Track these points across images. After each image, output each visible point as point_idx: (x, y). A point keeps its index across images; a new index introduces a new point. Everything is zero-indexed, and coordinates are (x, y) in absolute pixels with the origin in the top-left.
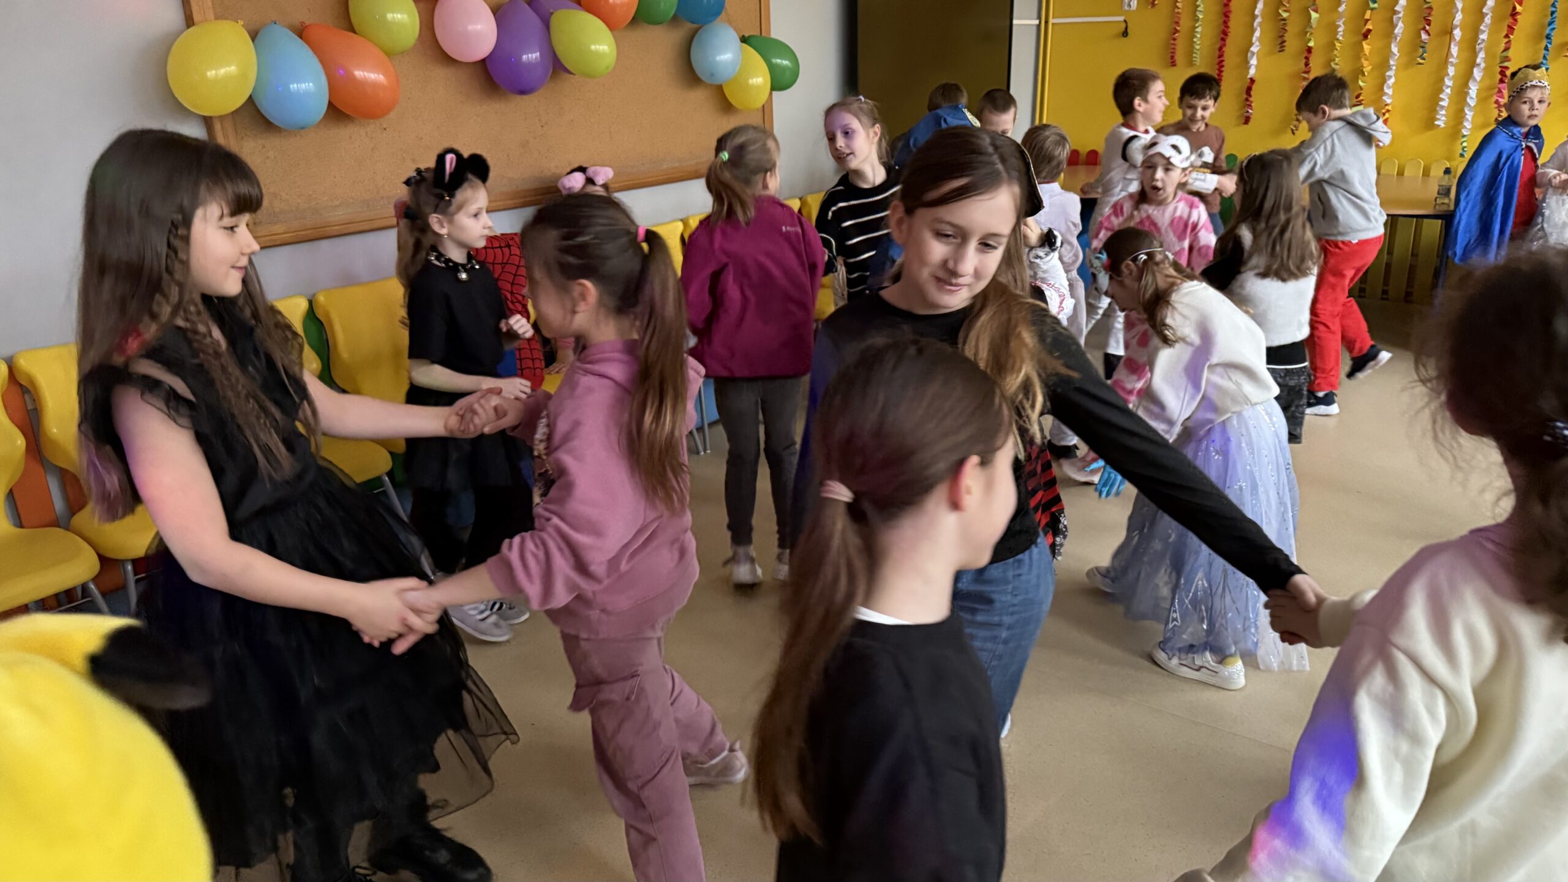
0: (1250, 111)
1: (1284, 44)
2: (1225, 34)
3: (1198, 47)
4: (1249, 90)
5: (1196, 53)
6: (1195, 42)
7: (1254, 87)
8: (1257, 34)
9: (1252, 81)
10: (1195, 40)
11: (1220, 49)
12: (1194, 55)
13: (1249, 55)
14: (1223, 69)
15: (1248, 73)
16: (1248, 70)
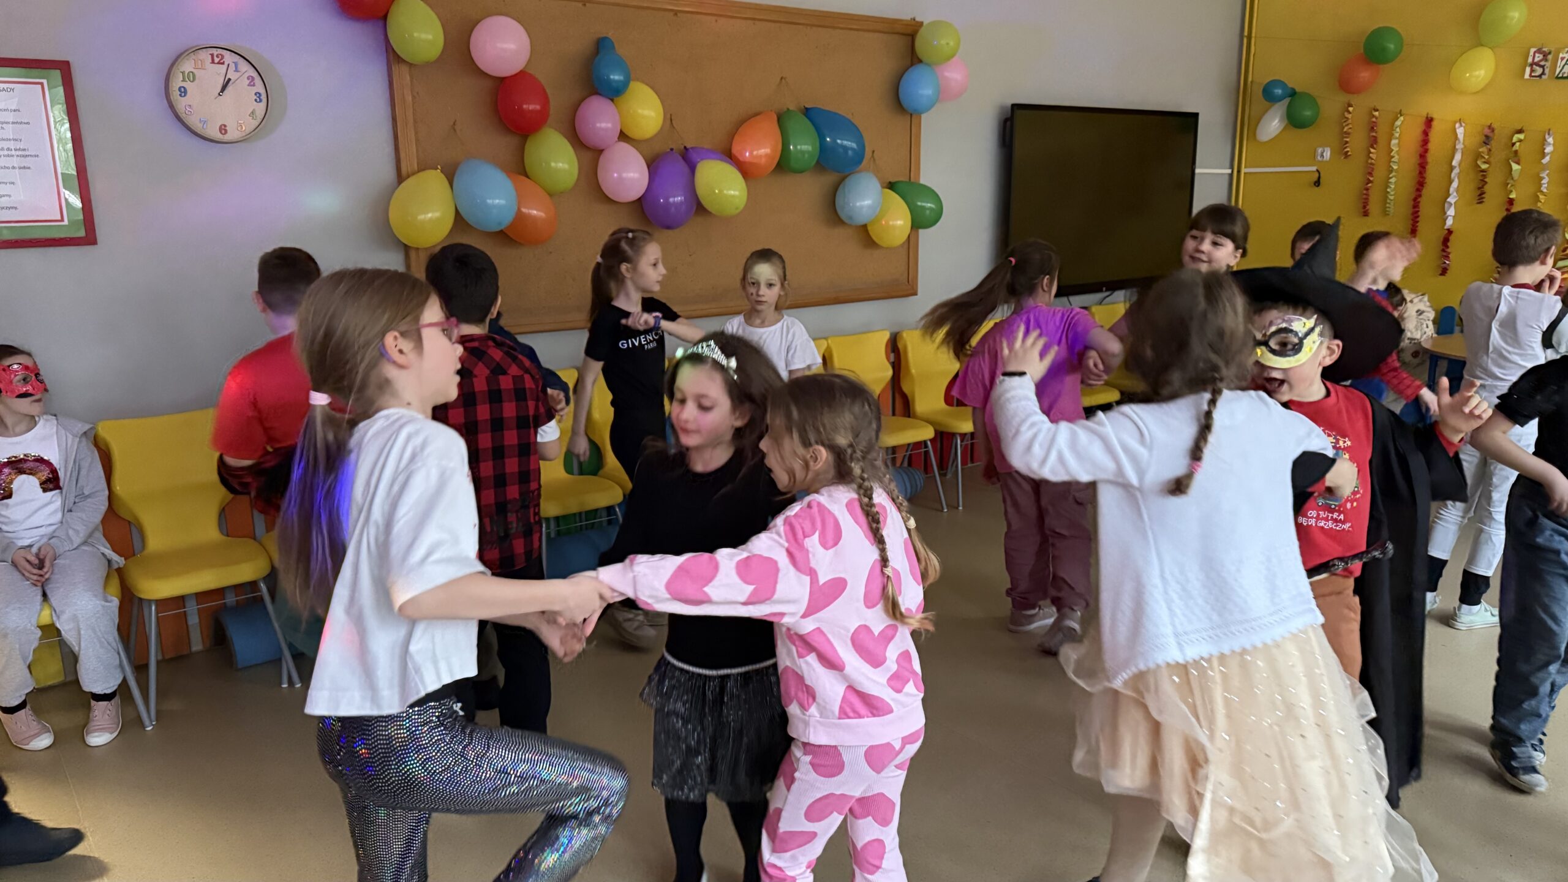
0: (1447, 262)
1: (1483, 196)
2: (1421, 184)
3: (1392, 198)
4: (1446, 241)
5: (1389, 203)
6: (1388, 192)
7: (1452, 238)
8: (1455, 185)
9: (1450, 232)
10: (1388, 190)
11: (1415, 199)
12: (1388, 205)
13: (1446, 205)
14: (1418, 219)
15: (1445, 224)
16: (1445, 220)
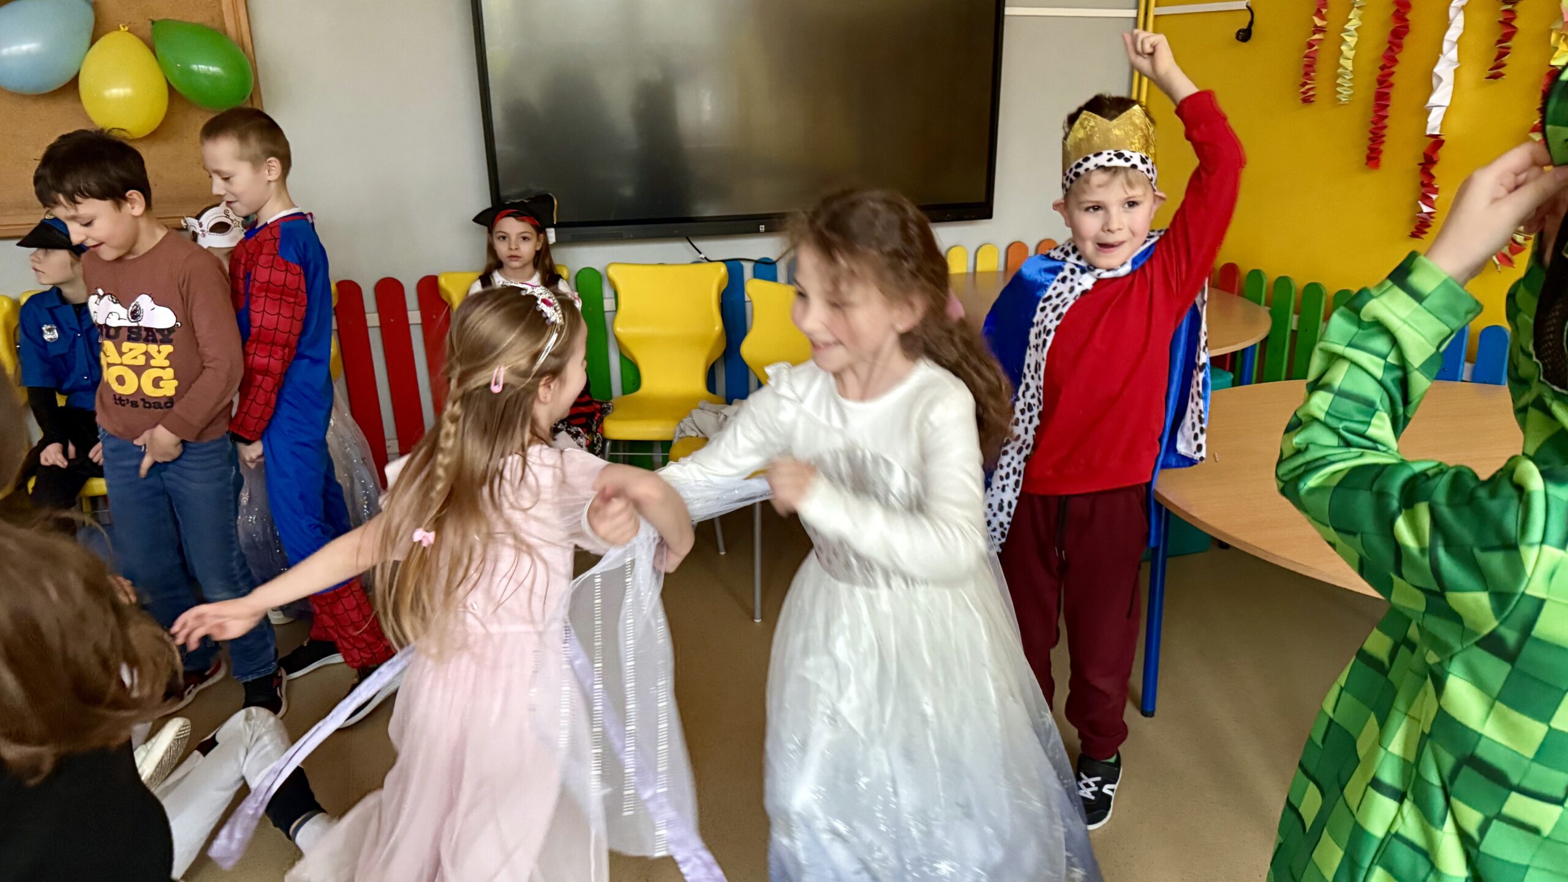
0: (1426, 209)
1: (1506, 59)
2: (1398, 34)
3: (1347, 64)
4: (1429, 161)
6: (1341, 52)
7: (1442, 152)
8: (1453, 33)
9: (1437, 142)
10: (1343, 48)
11: (1383, 69)
13: (1434, 81)
14: (1385, 112)
15: (1427, 122)
16: (1428, 112)
